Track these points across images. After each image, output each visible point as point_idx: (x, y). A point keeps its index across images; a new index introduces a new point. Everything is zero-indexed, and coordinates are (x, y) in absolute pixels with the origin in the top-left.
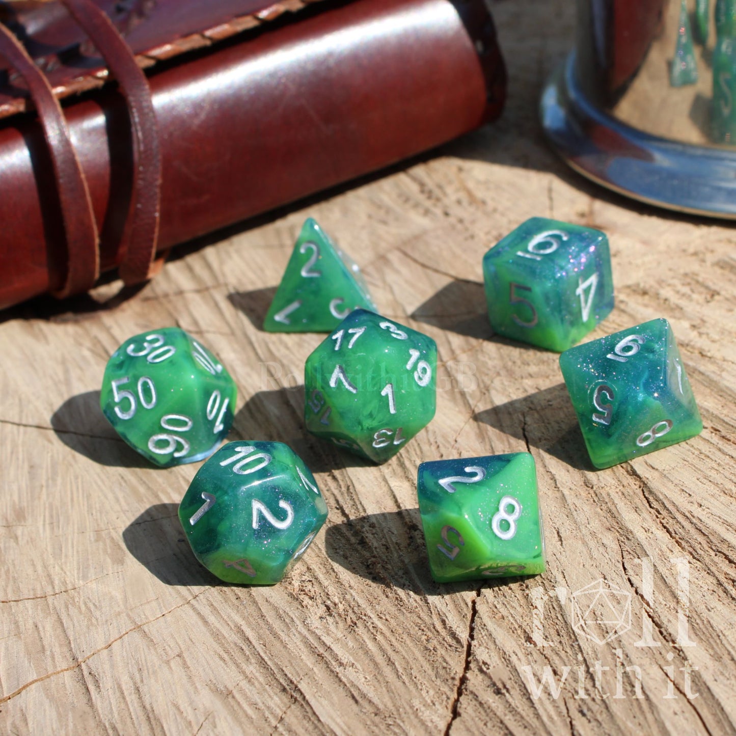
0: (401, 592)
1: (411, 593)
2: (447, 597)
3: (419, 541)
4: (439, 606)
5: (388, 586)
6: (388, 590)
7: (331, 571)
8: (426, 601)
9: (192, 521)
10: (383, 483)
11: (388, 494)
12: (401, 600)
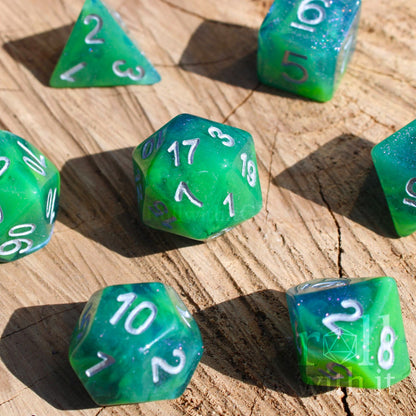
0: (275, 394)
1: (285, 395)
2: (319, 397)
3: (273, 332)
4: (315, 409)
5: (260, 386)
6: (260, 391)
7: (203, 374)
8: (301, 403)
9: (88, 373)
10: (216, 263)
11: (224, 275)
12: (278, 403)
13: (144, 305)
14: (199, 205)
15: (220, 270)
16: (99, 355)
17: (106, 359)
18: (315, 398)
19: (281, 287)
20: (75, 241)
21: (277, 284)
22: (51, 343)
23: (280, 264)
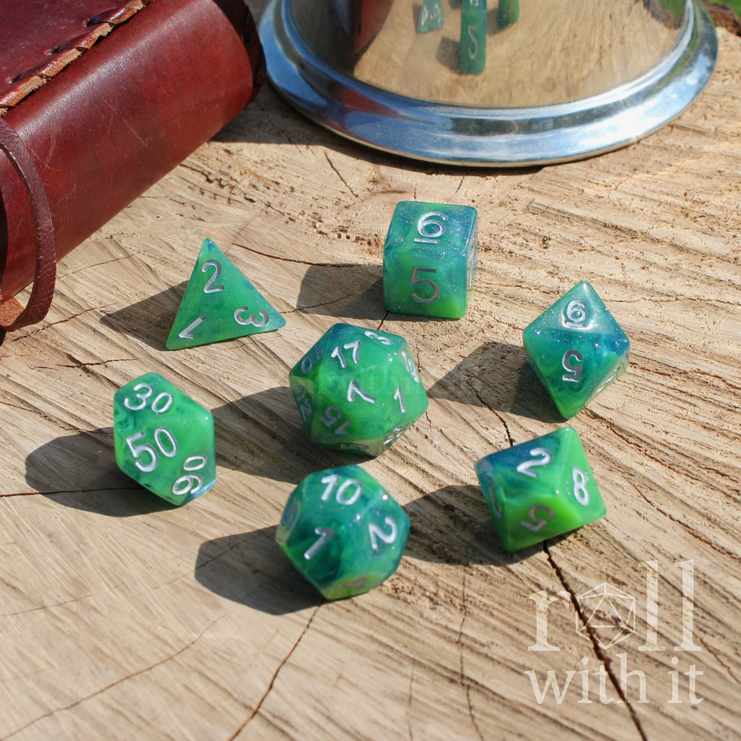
0: (481, 568)
1: (492, 567)
2: (525, 562)
3: (465, 519)
4: (524, 572)
5: (467, 565)
6: (467, 569)
7: (407, 565)
8: (509, 570)
9: (307, 556)
10: (391, 474)
11: (402, 482)
12: (487, 575)
13: (348, 482)
14: (372, 401)
15: (396, 478)
16: (317, 532)
17: (324, 534)
18: (522, 563)
19: (462, 482)
20: (241, 479)
21: (457, 480)
22: (248, 565)
23: (456, 463)
